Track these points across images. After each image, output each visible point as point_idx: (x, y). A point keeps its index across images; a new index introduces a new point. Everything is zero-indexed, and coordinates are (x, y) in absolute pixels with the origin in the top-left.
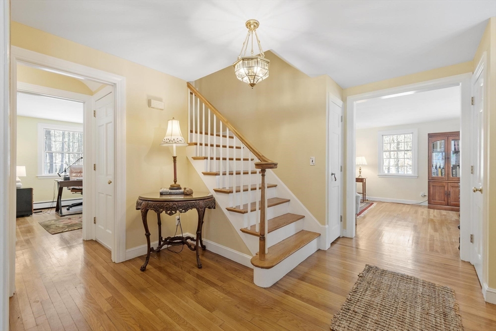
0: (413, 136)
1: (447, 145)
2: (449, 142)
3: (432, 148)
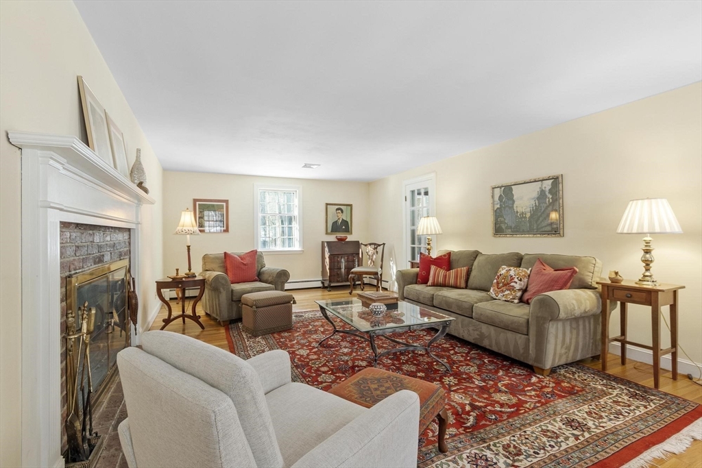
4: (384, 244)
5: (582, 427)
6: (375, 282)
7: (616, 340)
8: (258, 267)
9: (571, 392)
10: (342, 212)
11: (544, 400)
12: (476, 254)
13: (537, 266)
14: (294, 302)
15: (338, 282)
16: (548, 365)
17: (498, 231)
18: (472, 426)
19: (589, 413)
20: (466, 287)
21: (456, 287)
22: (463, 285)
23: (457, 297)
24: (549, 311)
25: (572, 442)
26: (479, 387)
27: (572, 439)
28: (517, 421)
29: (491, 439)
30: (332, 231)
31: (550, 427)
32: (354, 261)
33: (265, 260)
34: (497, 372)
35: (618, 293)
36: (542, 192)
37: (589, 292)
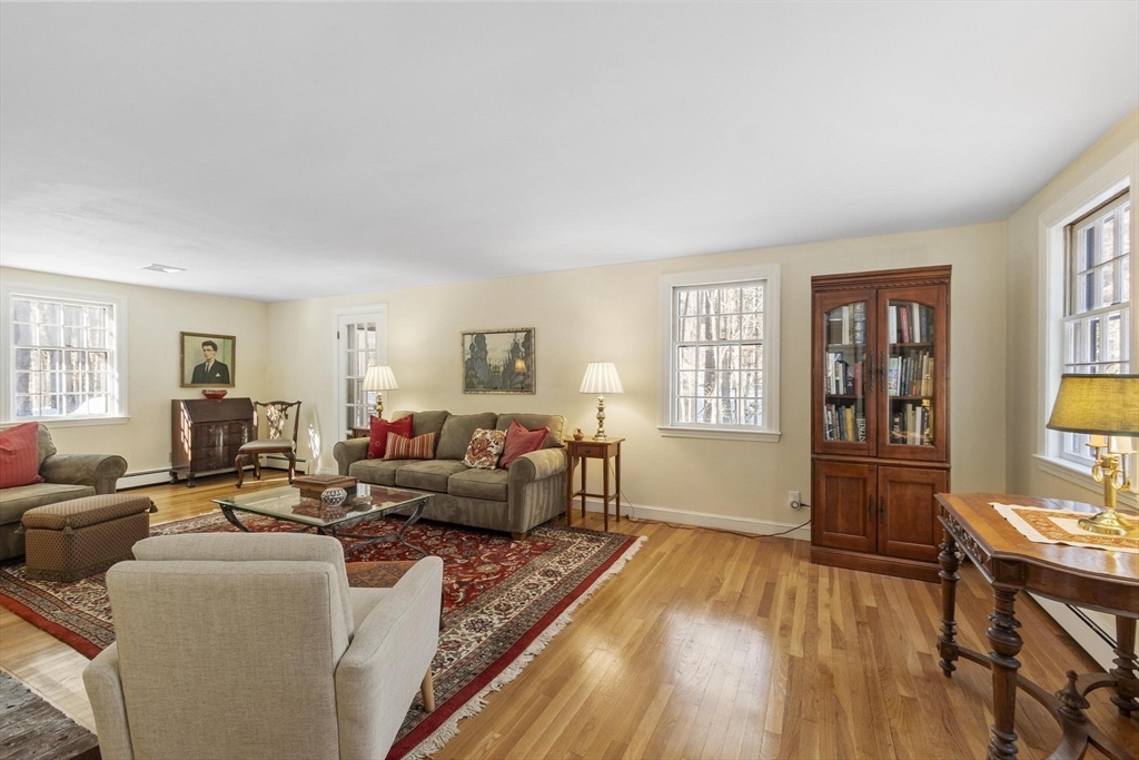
0: (765, 288)
1: (873, 320)
2: (881, 311)
3: (824, 335)
4: (299, 403)
5: (555, 573)
6: (285, 464)
7: (578, 494)
8: (40, 454)
9: (545, 549)
10: (215, 348)
11: (524, 561)
12: (445, 415)
13: (513, 427)
14: (154, 510)
15: (209, 469)
16: (525, 529)
17: (470, 386)
18: (463, 600)
19: (560, 562)
20: (434, 458)
21: (422, 458)
22: (431, 455)
23: (427, 470)
24: (526, 472)
25: (549, 587)
26: (461, 565)
27: (549, 584)
28: (503, 584)
29: (483, 605)
30: (193, 382)
31: (531, 581)
32: (241, 432)
33: (53, 441)
34: (477, 547)
35: (581, 450)
36: (516, 344)
37: (558, 451)
